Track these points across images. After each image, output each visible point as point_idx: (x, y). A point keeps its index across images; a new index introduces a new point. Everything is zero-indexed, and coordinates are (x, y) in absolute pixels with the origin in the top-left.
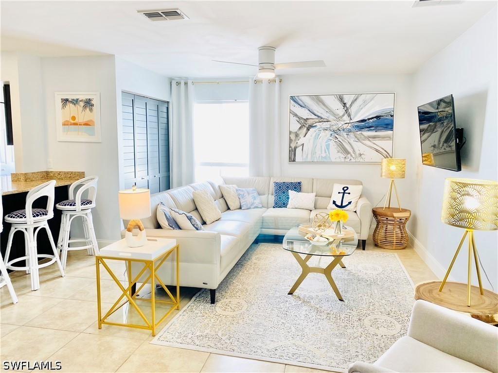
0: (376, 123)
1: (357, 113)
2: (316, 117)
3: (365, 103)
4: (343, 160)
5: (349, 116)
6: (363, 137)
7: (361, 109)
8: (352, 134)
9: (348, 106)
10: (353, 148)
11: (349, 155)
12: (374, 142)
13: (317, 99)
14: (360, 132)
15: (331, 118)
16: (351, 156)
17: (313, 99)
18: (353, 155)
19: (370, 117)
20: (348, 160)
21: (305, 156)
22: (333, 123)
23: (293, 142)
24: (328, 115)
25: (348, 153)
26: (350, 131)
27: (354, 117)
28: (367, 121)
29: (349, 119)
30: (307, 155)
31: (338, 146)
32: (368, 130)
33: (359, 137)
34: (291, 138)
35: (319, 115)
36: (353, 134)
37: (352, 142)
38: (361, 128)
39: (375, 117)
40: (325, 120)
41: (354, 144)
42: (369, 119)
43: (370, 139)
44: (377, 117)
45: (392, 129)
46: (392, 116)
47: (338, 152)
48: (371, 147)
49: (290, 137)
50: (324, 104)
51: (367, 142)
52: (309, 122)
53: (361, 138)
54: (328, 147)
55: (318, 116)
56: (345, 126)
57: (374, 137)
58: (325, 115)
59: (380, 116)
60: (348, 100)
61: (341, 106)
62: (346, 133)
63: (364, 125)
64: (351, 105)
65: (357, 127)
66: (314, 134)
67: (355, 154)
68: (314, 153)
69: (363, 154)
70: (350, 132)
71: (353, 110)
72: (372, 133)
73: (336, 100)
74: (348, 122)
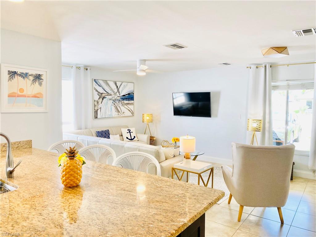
0: (129, 97)
1: (122, 91)
2: (106, 93)
3: (124, 86)
4: (117, 116)
5: (119, 93)
6: (124, 103)
7: (123, 89)
8: (120, 103)
9: (118, 87)
10: (121, 109)
12: (128, 106)
13: (106, 82)
14: (123, 101)
15: (112, 93)
16: (120, 113)
17: (104, 82)
19: (126, 94)
20: (119, 116)
21: (101, 115)
22: (113, 96)
23: (96, 107)
24: (111, 91)
25: (119, 111)
27: (121, 93)
28: (126, 96)
29: (119, 94)
30: (103, 114)
31: (115, 108)
32: (126, 100)
35: (107, 91)
38: (123, 99)
40: (110, 94)
41: (121, 107)
42: (126, 95)
44: (129, 94)
45: (133, 100)
46: (133, 94)
47: (116, 111)
48: (127, 109)
49: (95, 104)
50: (109, 86)
51: (125, 106)
52: (103, 95)
54: (111, 109)
56: (118, 98)
57: (128, 104)
58: (110, 92)
60: (118, 84)
61: (116, 87)
63: (124, 97)
64: (119, 87)
65: (122, 98)
66: (106, 102)
67: (122, 112)
68: (106, 112)
69: (124, 112)
70: (119, 101)
71: (120, 90)
72: (127, 102)
73: (114, 84)
74: (119, 96)
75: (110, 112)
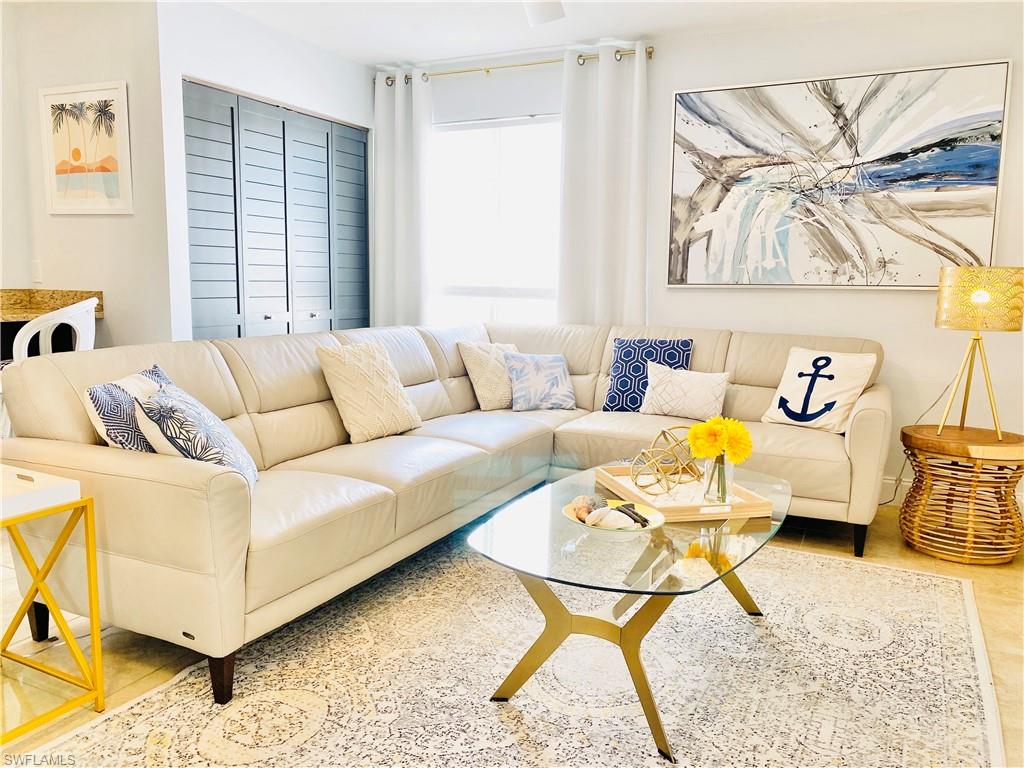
0: (942, 163)
1: (878, 131)
2: (750, 152)
3: (905, 100)
4: (827, 279)
5: (852, 143)
6: (892, 206)
7: (893, 119)
8: (857, 202)
9: (848, 113)
10: (859, 243)
11: (847, 265)
12: (930, 222)
13: (755, 97)
14: (885, 193)
15: (796, 151)
16: (854, 266)
17: (742, 99)
18: (860, 263)
19: (921, 144)
20: (843, 279)
21: (713, 268)
22: (801, 166)
23: (681, 227)
24: (787, 143)
25: (839, 254)
26: (852, 191)
27: (867, 147)
28: (911, 159)
29: (849, 152)
30: (722, 263)
31: (814, 235)
32: (912, 187)
33: (880, 207)
34: (677, 215)
35: (760, 144)
36: (861, 198)
37: (856, 224)
38: (890, 181)
39: (936, 145)
40: (776, 160)
41: (863, 227)
42: (916, 152)
43: (918, 214)
44: (943, 144)
45: (992, 180)
46: (995, 138)
47: (815, 254)
48: (918, 240)
49: (672, 213)
50: (775, 113)
51: (906, 224)
52: (730, 167)
53: (886, 210)
54: (783, 239)
55: (757, 150)
56: (837, 176)
57: (931, 208)
58: (776, 146)
59: (955, 140)
60: (849, 94)
61: (826, 115)
62: (838, 198)
63: (898, 169)
64: (858, 112)
65: (877, 176)
66: (744, 202)
67: (866, 260)
68: (740, 257)
69: (891, 261)
70: (853, 193)
71: (863, 127)
72: (926, 195)
73: (812, 97)
74: (849, 162)
75: (776, 256)
